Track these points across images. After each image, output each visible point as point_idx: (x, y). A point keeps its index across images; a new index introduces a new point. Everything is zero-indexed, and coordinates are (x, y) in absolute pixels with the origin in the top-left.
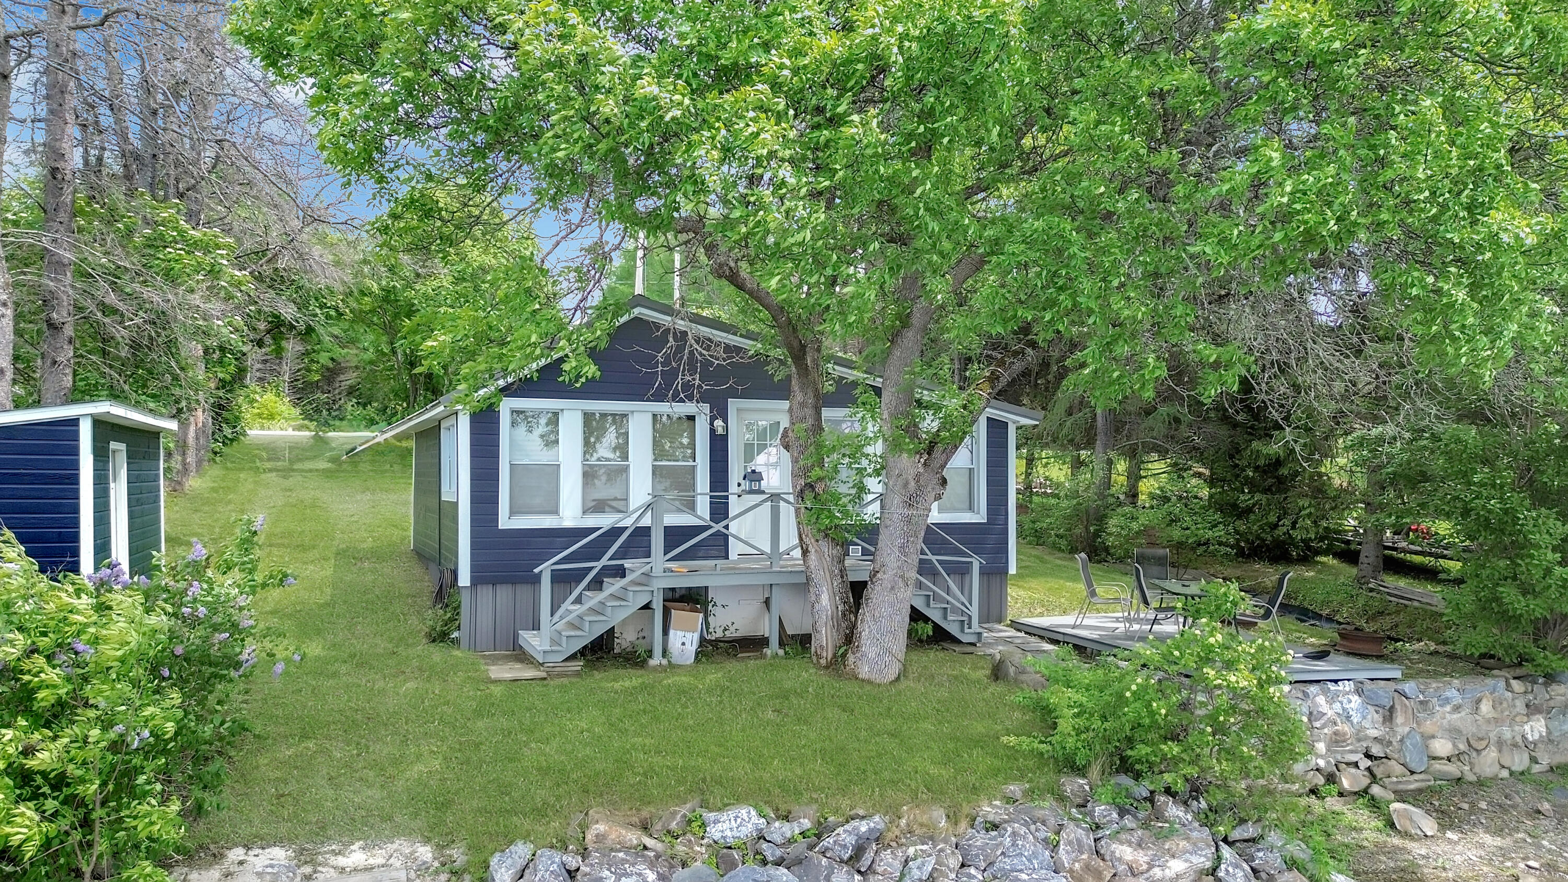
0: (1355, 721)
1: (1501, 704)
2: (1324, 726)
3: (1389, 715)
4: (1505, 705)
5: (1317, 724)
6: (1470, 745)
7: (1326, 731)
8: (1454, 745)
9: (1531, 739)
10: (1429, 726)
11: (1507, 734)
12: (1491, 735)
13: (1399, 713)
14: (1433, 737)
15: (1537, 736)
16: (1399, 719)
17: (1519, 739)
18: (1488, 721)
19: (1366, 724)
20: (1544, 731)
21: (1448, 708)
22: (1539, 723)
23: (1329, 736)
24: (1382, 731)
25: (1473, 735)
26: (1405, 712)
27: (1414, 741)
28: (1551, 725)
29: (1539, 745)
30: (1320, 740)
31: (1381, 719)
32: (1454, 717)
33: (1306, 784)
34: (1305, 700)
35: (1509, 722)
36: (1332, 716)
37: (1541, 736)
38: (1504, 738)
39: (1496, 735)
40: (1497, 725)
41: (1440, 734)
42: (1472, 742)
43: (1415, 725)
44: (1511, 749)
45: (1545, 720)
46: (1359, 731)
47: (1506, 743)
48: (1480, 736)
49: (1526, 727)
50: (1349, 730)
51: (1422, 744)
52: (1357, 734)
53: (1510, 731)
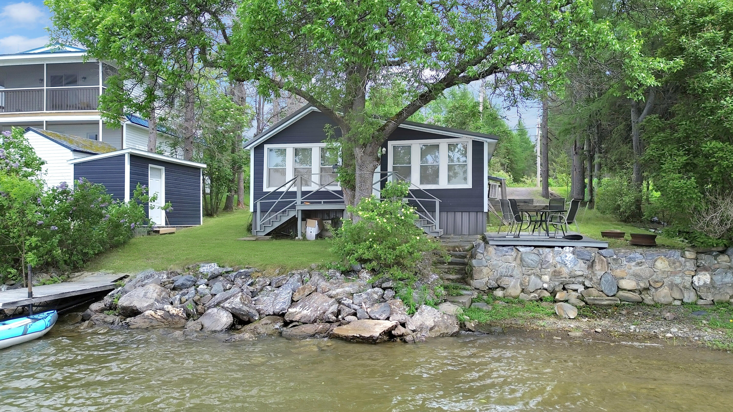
0: (570, 266)
1: (674, 263)
2: (547, 268)
3: (591, 266)
4: (678, 264)
5: (544, 267)
6: (650, 285)
7: (549, 270)
8: (638, 284)
9: (697, 285)
10: (618, 272)
11: (678, 280)
12: (665, 280)
13: (597, 264)
14: (623, 278)
15: (701, 283)
16: (597, 267)
17: (688, 284)
18: (664, 272)
19: (576, 268)
20: (708, 281)
21: (634, 264)
22: (705, 277)
23: (551, 273)
24: (586, 272)
25: (652, 279)
26: (602, 264)
27: (607, 279)
28: (715, 278)
29: (702, 288)
30: (545, 274)
31: (586, 267)
32: (637, 268)
33: (537, 295)
34: (539, 255)
35: (681, 274)
36: (552, 263)
37: (705, 283)
38: (676, 282)
39: (669, 281)
40: (670, 276)
41: (627, 277)
42: (651, 283)
43: (609, 271)
44: (680, 289)
45: (711, 275)
46: (571, 272)
47: (677, 285)
48: (657, 280)
49: (694, 278)
50: (565, 271)
51: (612, 281)
52: (570, 273)
53: (680, 279)
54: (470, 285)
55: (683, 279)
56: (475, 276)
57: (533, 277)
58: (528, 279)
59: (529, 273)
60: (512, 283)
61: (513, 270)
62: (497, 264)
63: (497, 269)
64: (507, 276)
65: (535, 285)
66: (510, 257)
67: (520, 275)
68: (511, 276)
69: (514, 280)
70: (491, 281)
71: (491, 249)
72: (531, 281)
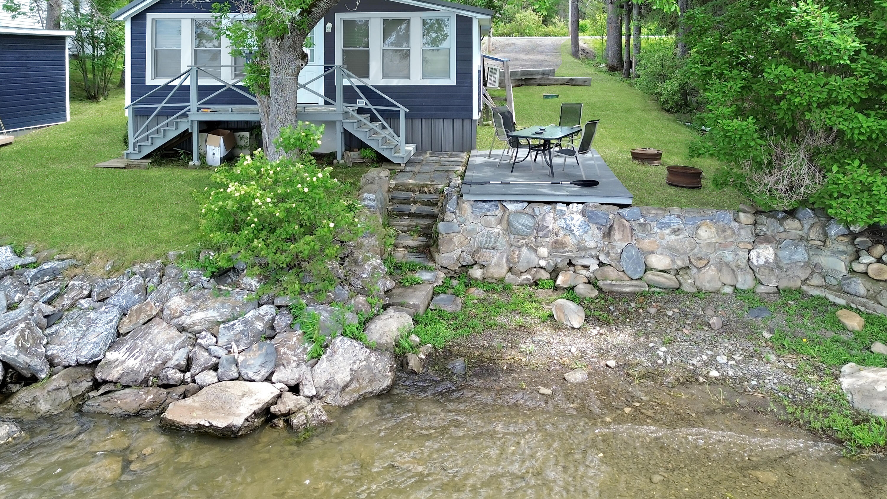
0: (577, 234)
1: (725, 231)
2: (545, 236)
3: (608, 234)
4: (730, 233)
5: (541, 234)
6: (690, 262)
7: (548, 239)
8: (673, 261)
9: (756, 264)
10: (646, 244)
11: (729, 256)
12: (711, 256)
13: (617, 231)
14: (652, 253)
15: (762, 262)
16: (617, 235)
17: (743, 263)
18: (710, 244)
19: (586, 237)
20: (771, 258)
21: (668, 231)
22: (767, 252)
23: (550, 244)
24: (602, 243)
25: (694, 255)
26: (623, 231)
27: (630, 254)
28: (780, 253)
29: (762, 270)
30: (542, 246)
31: (601, 235)
32: (673, 238)
33: (530, 277)
34: (533, 216)
35: (733, 247)
36: (553, 229)
37: (766, 262)
38: (726, 260)
39: (716, 257)
40: (719, 249)
41: (659, 251)
42: (692, 260)
43: (634, 242)
44: (732, 269)
45: (775, 249)
46: (579, 242)
47: (728, 264)
48: (699, 256)
49: (752, 253)
50: (570, 240)
51: (638, 257)
52: (578, 245)
53: (732, 255)
54: (434, 261)
55: (736, 255)
56: (442, 248)
57: (524, 250)
58: (517, 253)
59: (519, 243)
60: (495, 259)
61: (496, 239)
62: (474, 230)
63: (474, 236)
64: (487, 248)
65: (528, 262)
66: (492, 219)
67: (507, 246)
68: (494, 249)
69: (498, 255)
70: (465, 255)
71: (466, 206)
72: (522, 256)
